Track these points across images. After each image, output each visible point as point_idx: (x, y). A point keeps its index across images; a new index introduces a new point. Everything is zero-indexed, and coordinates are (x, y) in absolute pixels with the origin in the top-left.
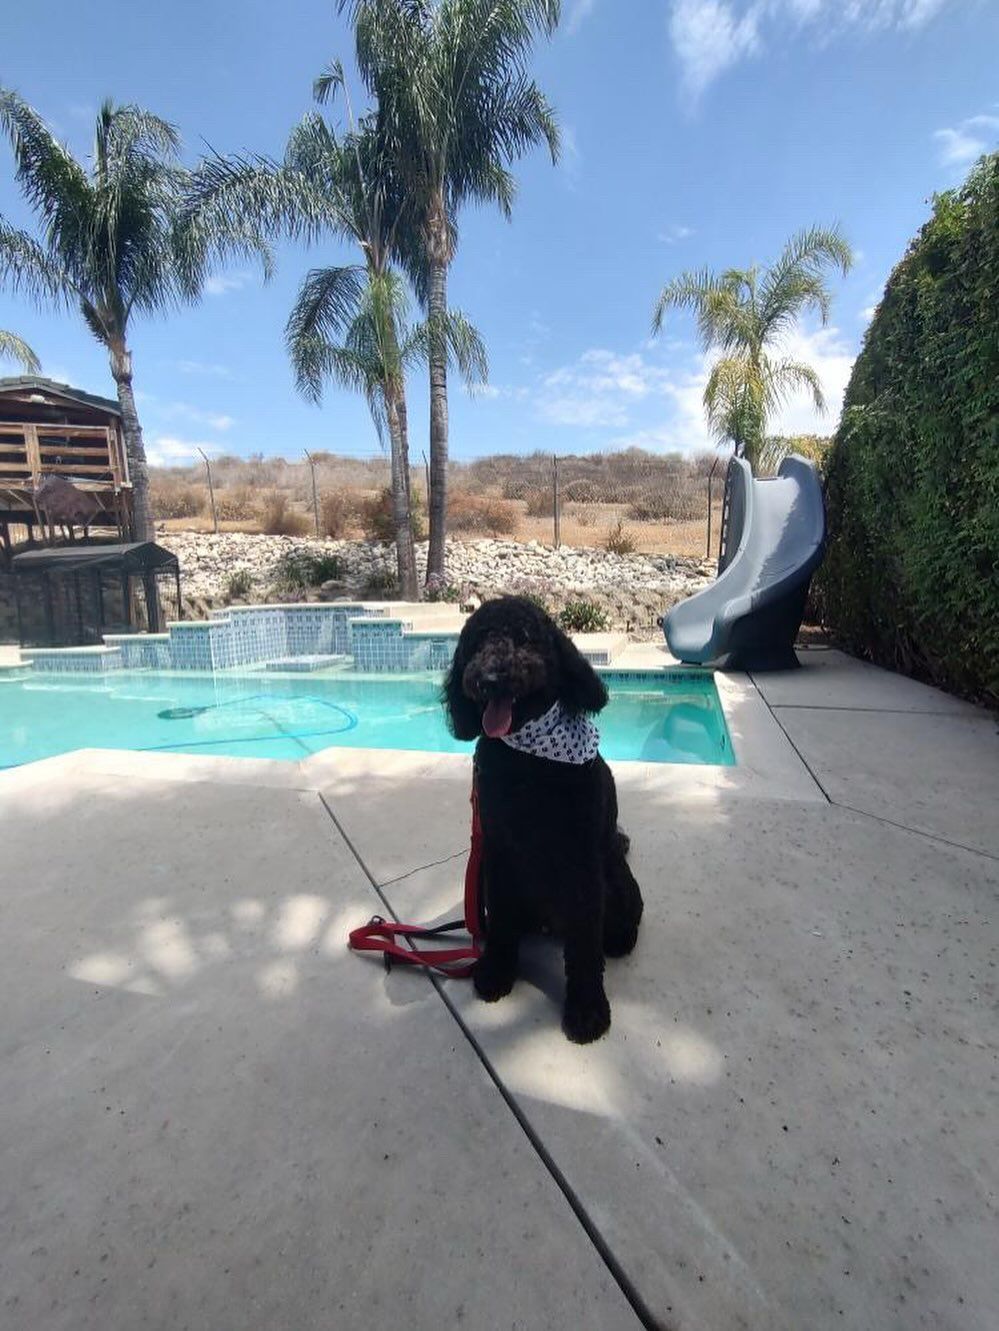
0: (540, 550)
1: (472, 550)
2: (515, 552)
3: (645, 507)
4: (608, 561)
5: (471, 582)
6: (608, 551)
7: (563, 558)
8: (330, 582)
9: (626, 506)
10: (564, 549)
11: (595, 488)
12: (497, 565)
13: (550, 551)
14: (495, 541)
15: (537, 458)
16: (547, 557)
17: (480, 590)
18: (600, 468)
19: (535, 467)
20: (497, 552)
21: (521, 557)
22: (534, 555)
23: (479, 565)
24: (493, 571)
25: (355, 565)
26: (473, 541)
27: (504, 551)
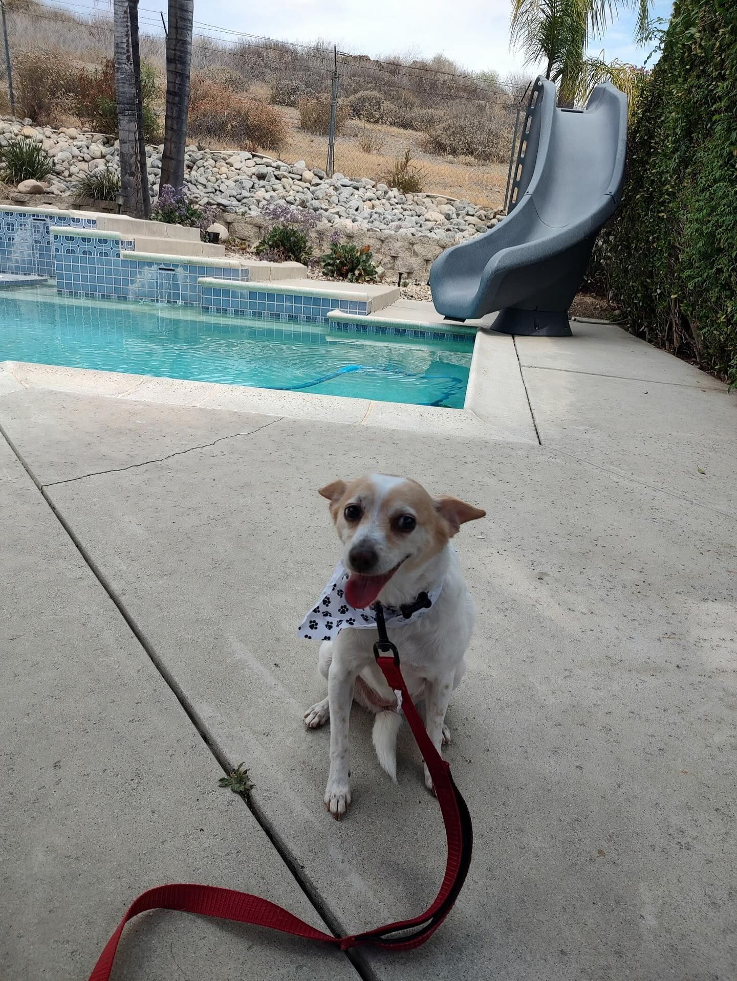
0: (308, 175)
1: (223, 163)
2: (277, 173)
3: (444, 139)
4: (389, 199)
5: (219, 205)
6: (390, 186)
7: (336, 189)
8: (31, 182)
9: (421, 135)
10: (339, 178)
11: (387, 105)
12: (253, 187)
13: (321, 178)
14: (254, 156)
15: (318, 52)
16: (317, 185)
17: (229, 217)
18: (396, 79)
19: (316, 65)
20: (254, 170)
21: (284, 180)
22: (300, 180)
23: (231, 183)
24: (245, 193)
25: (66, 163)
26: (225, 153)
27: (264, 170)
